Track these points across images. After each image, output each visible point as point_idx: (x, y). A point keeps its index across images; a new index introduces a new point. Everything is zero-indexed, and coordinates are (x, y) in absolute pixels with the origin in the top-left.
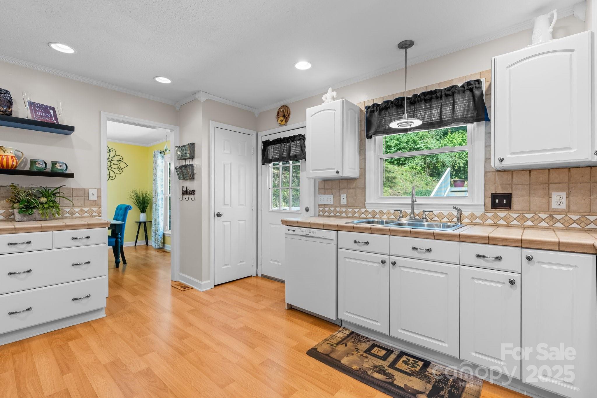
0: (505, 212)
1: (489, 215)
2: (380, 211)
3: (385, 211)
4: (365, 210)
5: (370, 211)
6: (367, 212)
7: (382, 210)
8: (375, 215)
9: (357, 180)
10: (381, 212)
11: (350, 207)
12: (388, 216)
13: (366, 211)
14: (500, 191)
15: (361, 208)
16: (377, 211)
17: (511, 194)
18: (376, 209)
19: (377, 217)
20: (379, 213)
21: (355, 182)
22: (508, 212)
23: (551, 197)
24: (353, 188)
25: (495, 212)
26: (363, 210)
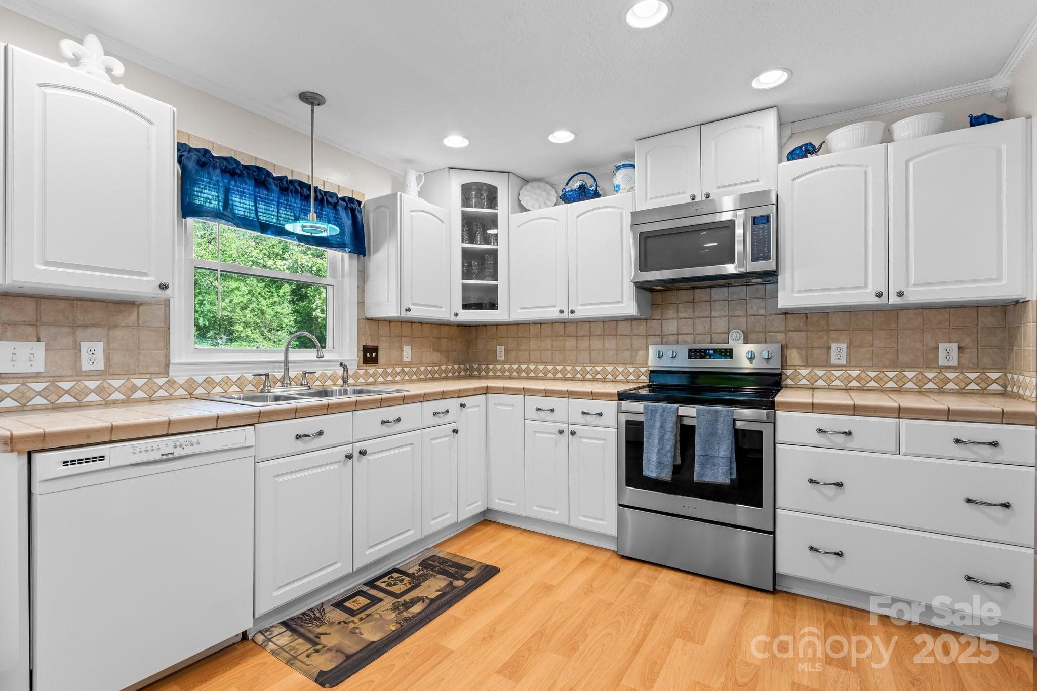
0: (373, 367)
1: (361, 372)
2: (208, 380)
3: (217, 378)
4: (168, 381)
5: (181, 380)
6: (174, 383)
7: (211, 376)
8: (195, 388)
9: (141, 308)
10: (208, 382)
11: (116, 375)
12: (226, 387)
13: (171, 383)
14: (370, 344)
15: (155, 376)
16: (200, 379)
17: (378, 347)
18: (195, 375)
19: (197, 393)
20: (205, 385)
21: (135, 313)
22: (375, 367)
23: (403, 351)
24: (128, 326)
25: (365, 368)
26: (161, 381)
